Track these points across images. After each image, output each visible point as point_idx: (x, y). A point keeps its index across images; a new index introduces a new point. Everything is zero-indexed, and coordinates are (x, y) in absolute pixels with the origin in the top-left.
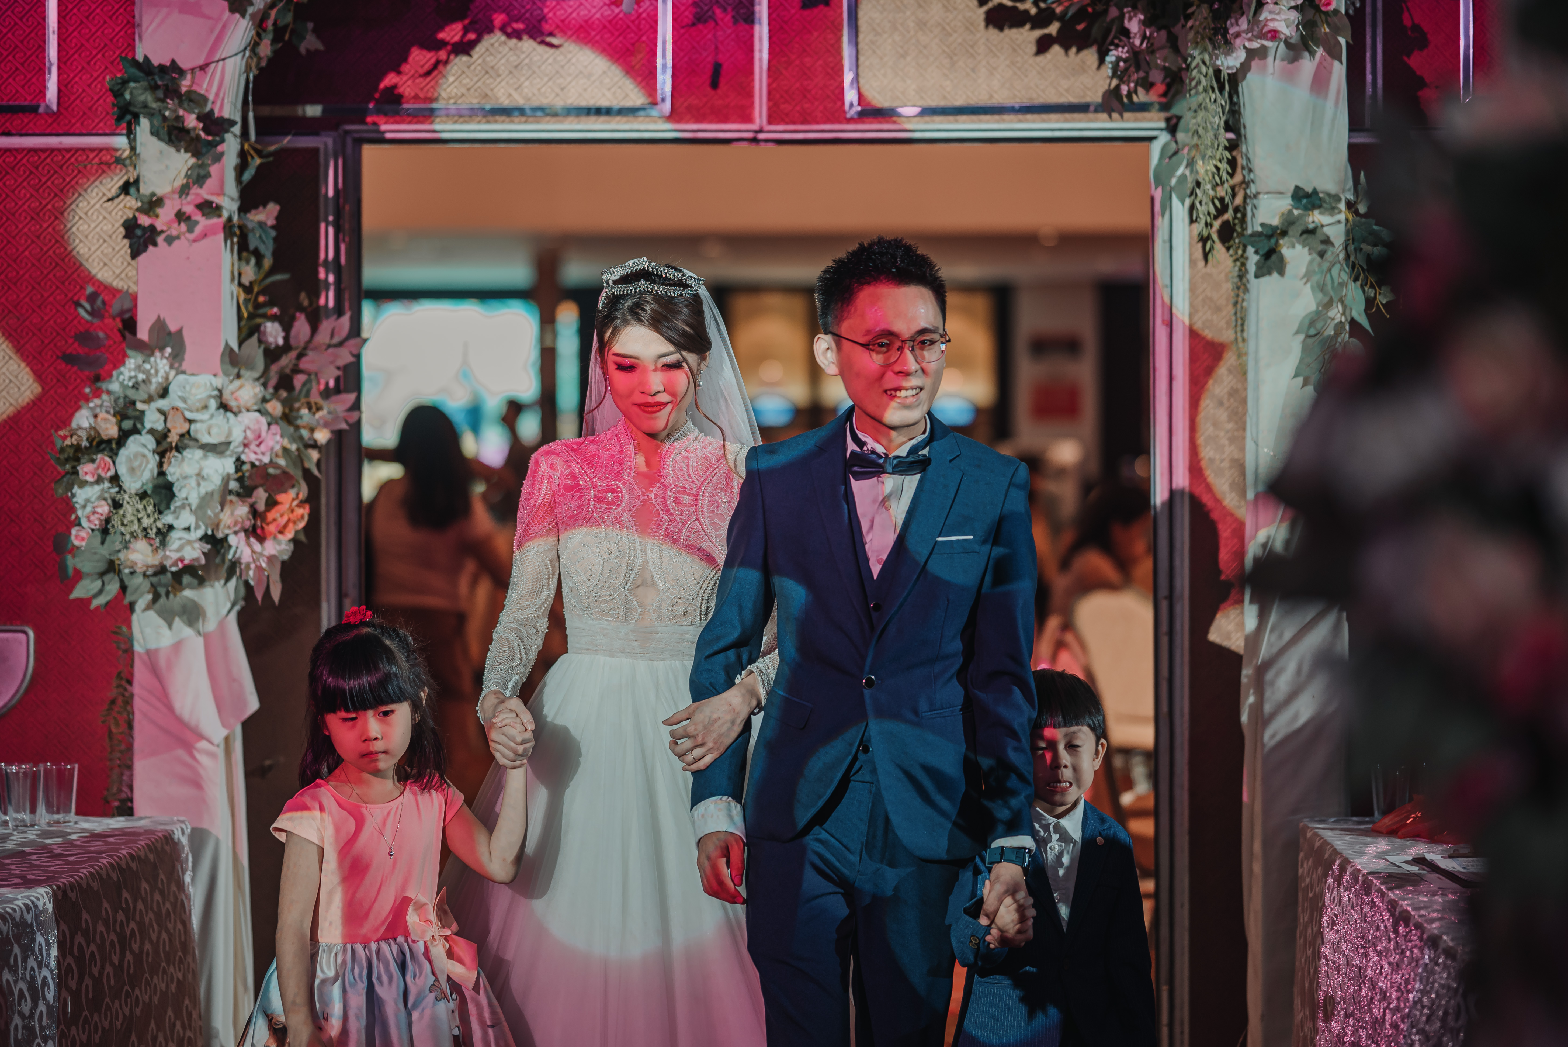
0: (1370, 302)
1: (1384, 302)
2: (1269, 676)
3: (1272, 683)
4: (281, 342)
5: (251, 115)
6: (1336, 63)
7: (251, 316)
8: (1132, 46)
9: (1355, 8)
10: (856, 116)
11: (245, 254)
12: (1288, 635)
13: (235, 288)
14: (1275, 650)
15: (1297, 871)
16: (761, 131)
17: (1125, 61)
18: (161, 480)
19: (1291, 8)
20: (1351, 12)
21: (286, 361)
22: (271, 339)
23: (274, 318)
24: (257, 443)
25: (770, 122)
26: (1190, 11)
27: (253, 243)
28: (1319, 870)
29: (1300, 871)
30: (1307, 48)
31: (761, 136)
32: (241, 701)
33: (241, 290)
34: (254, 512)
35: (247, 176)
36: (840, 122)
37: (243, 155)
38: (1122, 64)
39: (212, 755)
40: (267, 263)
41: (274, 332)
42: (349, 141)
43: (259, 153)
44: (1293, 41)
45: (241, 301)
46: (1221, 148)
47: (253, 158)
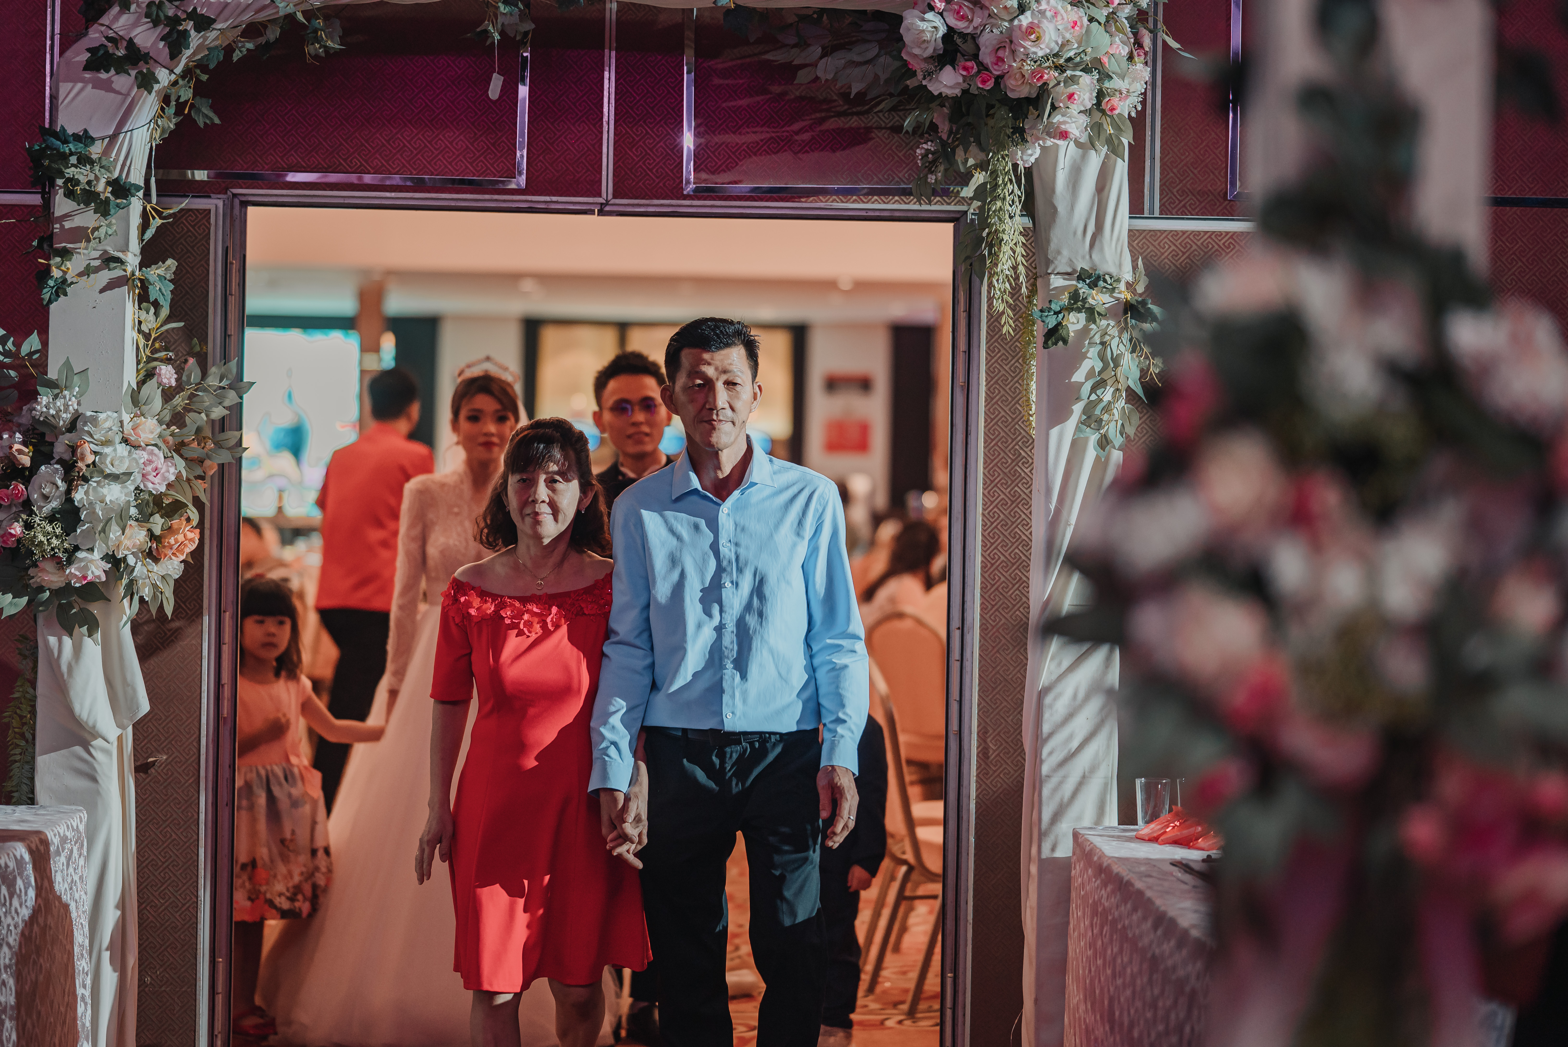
0: (1144, 372)
1: (1157, 372)
2: (1048, 700)
3: (1051, 706)
4: (174, 384)
5: (153, 179)
6: (1119, 161)
7: (150, 360)
8: (940, 138)
9: (1137, 111)
10: (692, 193)
11: (144, 304)
12: (1066, 664)
13: (135, 334)
14: (1054, 677)
15: (1070, 872)
16: (607, 203)
17: (933, 153)
18: (68, 506)
19: (1081, 112)
20: (1133, 114)
21: (179, 401)
22: (165, 381)
23: (168, 361)
24: (155, 474)
25: (615, 196)
26: (991, 112)
27: (153, 294)
28: (1090, 871)
29: (1073, 872)
30: (1093, 146)
31: (607, 208)
32: (133, 703)
33: (141, 336)
34: (152, 536)
35: (149, 234)
36: (678, 199)
37: (145, 215)
38: (930, 156)
39: (107, 752)
40: (165, 312)
41: (167, 374)
42: (237, 202)
43: (160, 214)
44: (1082, 140)
45: (141, 346)
46: (1016, 233)
47: (154, 218)
